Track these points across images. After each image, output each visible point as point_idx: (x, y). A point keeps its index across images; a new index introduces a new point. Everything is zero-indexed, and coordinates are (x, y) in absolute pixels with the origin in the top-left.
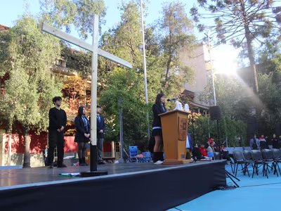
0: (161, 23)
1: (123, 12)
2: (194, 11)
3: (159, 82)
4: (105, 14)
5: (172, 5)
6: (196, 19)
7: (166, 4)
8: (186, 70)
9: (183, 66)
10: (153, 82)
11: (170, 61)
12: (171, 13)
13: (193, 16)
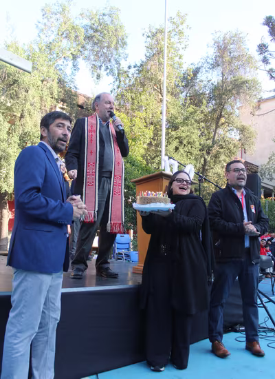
0: (211, 62)
1: (149, 39)
2: (262, 48)
3: (197, 143)
4: (125, 44)
5: (228, 37)
6: (265, 61)
7: (218, 34)
8: (242, 130)
9: (239, 124)
10: (189, 143)
11: (221, 116)
12: (225, 48)
13: (262, 56)
